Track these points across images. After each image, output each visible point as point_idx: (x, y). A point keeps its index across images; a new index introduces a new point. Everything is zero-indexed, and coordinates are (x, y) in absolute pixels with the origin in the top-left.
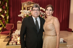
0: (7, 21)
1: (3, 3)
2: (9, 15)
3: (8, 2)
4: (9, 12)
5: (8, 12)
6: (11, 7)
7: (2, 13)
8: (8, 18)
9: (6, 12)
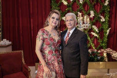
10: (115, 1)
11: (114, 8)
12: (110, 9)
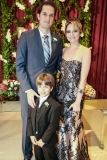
10: (100, 5)
11: (99, 16)
12: (92, 18)
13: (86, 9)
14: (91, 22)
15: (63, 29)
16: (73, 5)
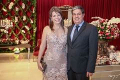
0: (34, 35)
1: (28, 7)
2: (37, 26)
3: (35, 6)
4: (37, 21)
5: (35, 21)
6: (39, 13)
7: (26, 23)
8: (35, 31)
9: (32, 22)
10: (40, 10)
12: (37, 15)
13: (34, 12)
14: (37, 17)
15: (24, 20)
16: (28, 10)
